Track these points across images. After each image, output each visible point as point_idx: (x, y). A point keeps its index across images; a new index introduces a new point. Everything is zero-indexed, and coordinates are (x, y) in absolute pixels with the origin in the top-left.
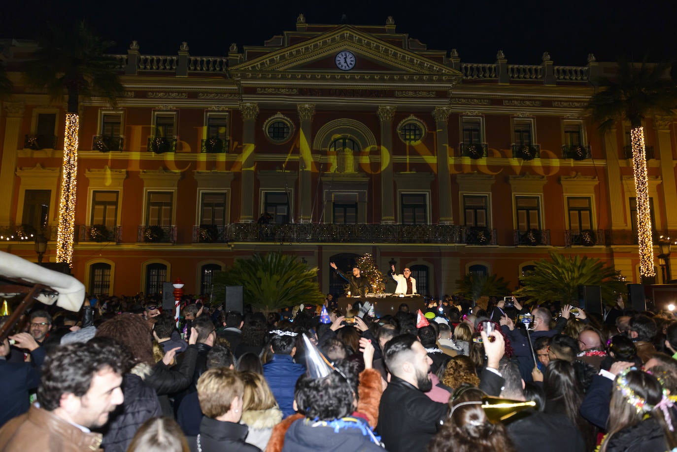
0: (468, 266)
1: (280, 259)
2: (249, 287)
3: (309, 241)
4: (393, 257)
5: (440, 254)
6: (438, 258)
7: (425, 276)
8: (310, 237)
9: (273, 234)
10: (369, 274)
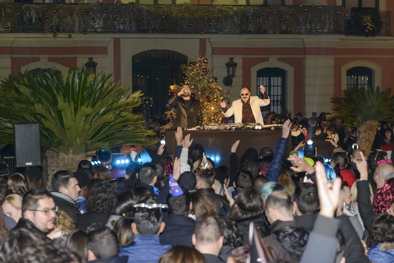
0: (344, 69)
1: (86, 79)
2: (47, 124)
3: (99, 30)
4: (231, 56)
5: (305, 51)
6: (302, 56)
7: (280, 84)
8: (98, 24)
9: (41, 20)
10: (203, 91)
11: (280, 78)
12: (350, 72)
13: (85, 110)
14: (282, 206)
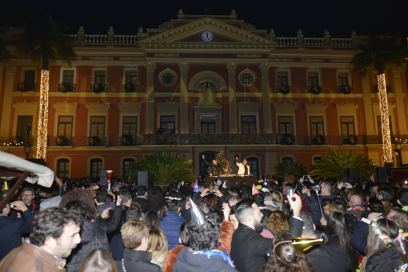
0: (281, 158)
1: (170, 155)
2: (151, 172)
3: (187, 144)
4: (236, 153)
5: (265, 150)
6: (264, 153)
7: (256, 164)
8: (187, 142)
9: (165, 140)
10: (223, 163)
11: (256, 161)
12: (283, 159)
13: (168, 166)
14: (235, 199)
